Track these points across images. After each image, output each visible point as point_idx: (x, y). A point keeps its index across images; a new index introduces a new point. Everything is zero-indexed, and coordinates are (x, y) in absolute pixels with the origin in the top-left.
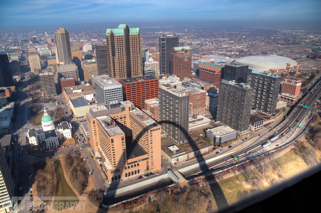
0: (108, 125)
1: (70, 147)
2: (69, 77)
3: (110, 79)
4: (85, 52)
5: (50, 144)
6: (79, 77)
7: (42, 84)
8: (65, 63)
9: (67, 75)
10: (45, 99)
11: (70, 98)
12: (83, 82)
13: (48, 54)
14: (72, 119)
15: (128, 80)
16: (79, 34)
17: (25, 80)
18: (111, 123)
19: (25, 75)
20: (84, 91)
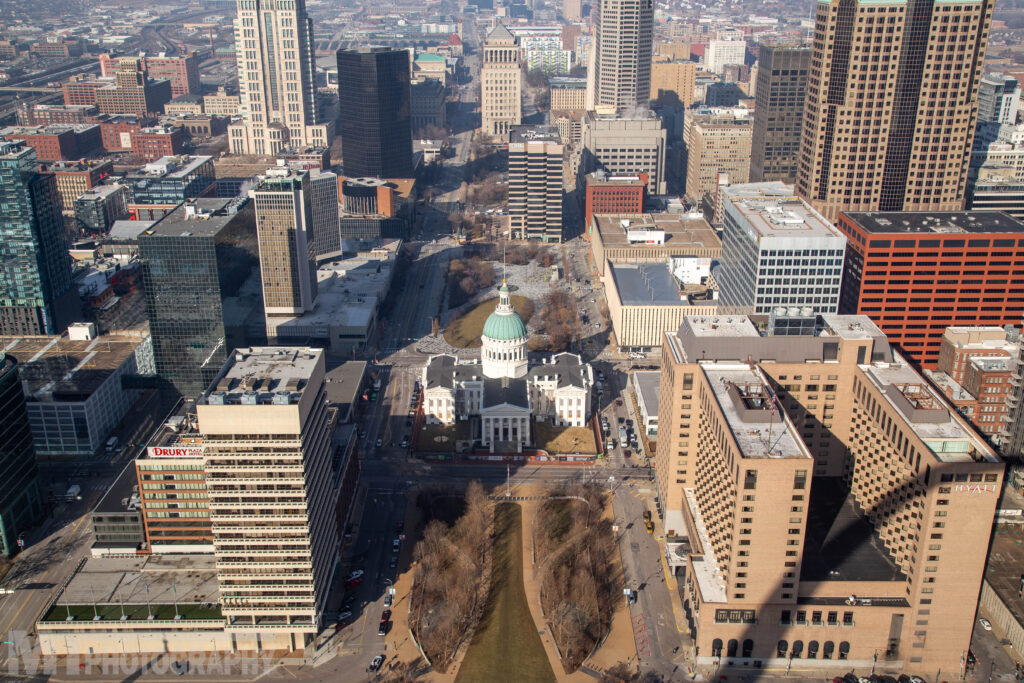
0: (748, 404)
1: (570, 464)
2: (622, 173)
3: (798, 203)
4: (708, 72)
5: (496, 431)
6: (667, 179)
7: (511, 184)
8: (618, 111)
9: (618, 161)
10: (516, 247)
11: (612, 260)
12: (675, 203)
13: (559, 66)
14: (600, 351)
15: (883, 222)
17: (457, 161)
18: (763, 400)
19: (457, 141)
20: (672, 242)
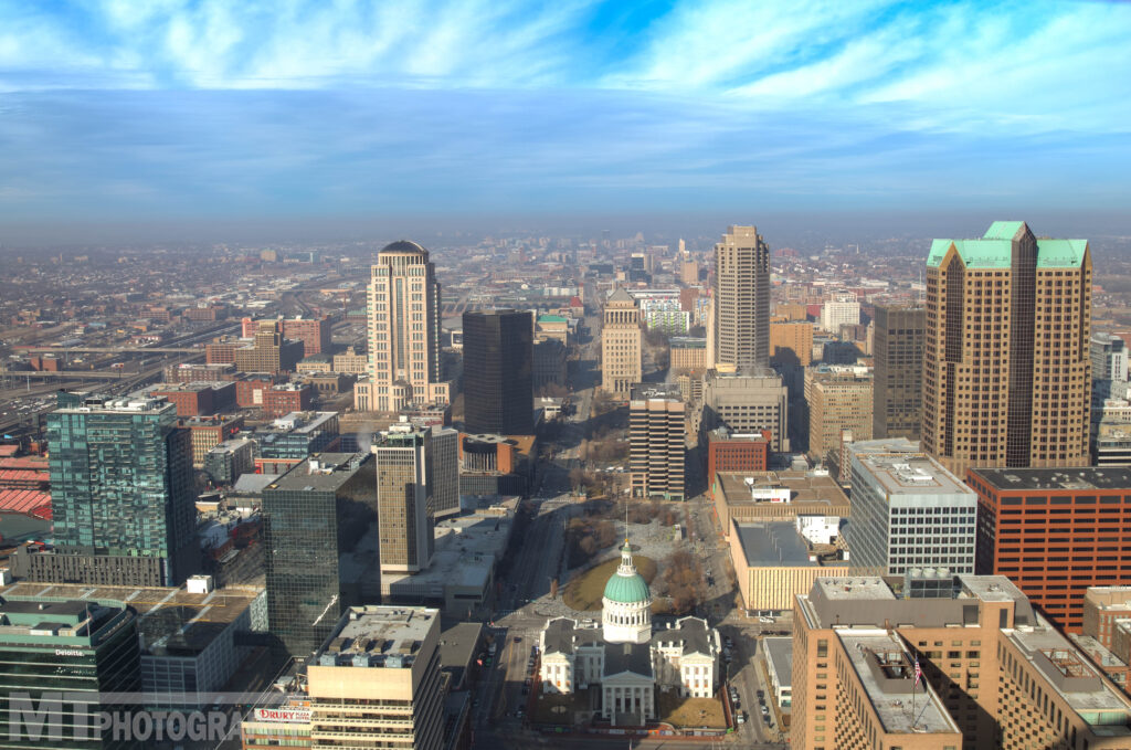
0: (888, 673)
1: (697, 739)
2: (744, 430)
3: (925, 459)
4: (825, 331)
5: (618, 702)
6: (789, 436)
7: (633, 441)
8: (739, 370)
9: (740, 418)
10: (638, 505)
11: (737, 519)
12: (800, 460)
14: (727, 613)
15: (1013, 479)
16: (812, 254)
18: (903, 669)
20: (798, 500)
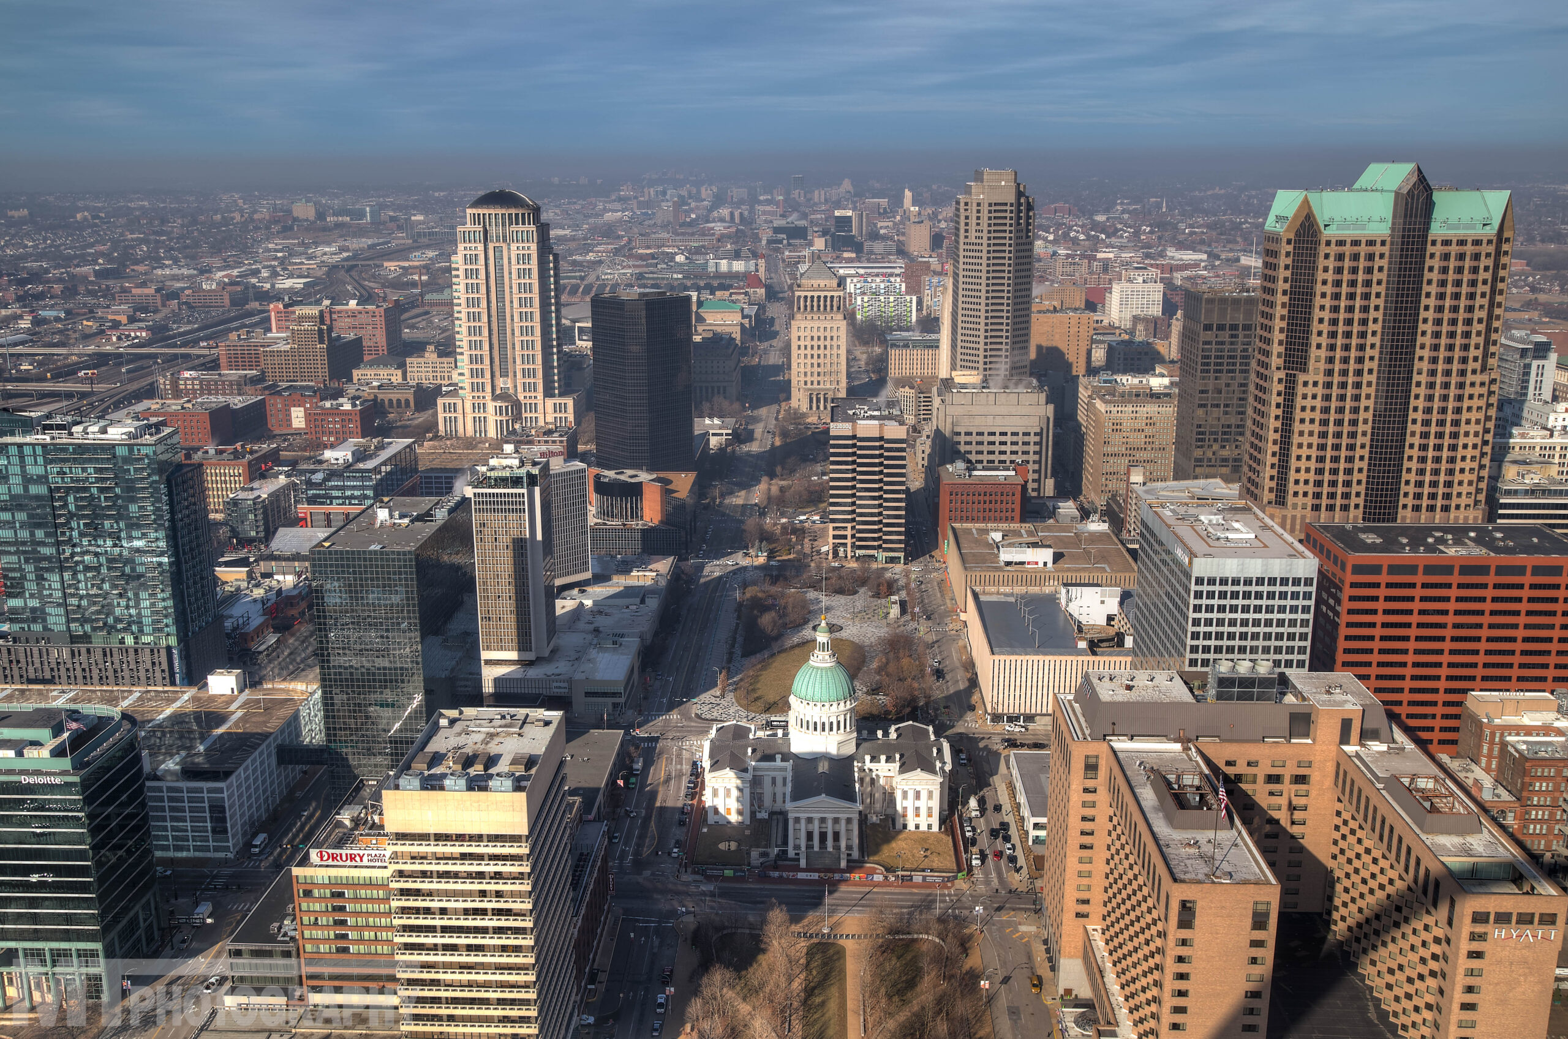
0: (1181, 802)
1: (917, 886)
2: (991, 466)
3: (1246, 509)
4: (1111, 326)
5: (810, 836)
6: (1054, 474)
7: (832, 480)
8: (985, 380)
9: (985, 448)
10: (836, 569)
11: (977, 589)
12: (1067, 508)
13: (899, 317)
14: (961, 716)
15: (1370, 538)
16: (1097, 212)
17: (754, 447)
18: (1202, 796)
19: (756, 420)
20: (1063, 564)
